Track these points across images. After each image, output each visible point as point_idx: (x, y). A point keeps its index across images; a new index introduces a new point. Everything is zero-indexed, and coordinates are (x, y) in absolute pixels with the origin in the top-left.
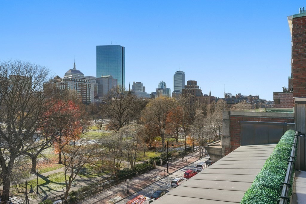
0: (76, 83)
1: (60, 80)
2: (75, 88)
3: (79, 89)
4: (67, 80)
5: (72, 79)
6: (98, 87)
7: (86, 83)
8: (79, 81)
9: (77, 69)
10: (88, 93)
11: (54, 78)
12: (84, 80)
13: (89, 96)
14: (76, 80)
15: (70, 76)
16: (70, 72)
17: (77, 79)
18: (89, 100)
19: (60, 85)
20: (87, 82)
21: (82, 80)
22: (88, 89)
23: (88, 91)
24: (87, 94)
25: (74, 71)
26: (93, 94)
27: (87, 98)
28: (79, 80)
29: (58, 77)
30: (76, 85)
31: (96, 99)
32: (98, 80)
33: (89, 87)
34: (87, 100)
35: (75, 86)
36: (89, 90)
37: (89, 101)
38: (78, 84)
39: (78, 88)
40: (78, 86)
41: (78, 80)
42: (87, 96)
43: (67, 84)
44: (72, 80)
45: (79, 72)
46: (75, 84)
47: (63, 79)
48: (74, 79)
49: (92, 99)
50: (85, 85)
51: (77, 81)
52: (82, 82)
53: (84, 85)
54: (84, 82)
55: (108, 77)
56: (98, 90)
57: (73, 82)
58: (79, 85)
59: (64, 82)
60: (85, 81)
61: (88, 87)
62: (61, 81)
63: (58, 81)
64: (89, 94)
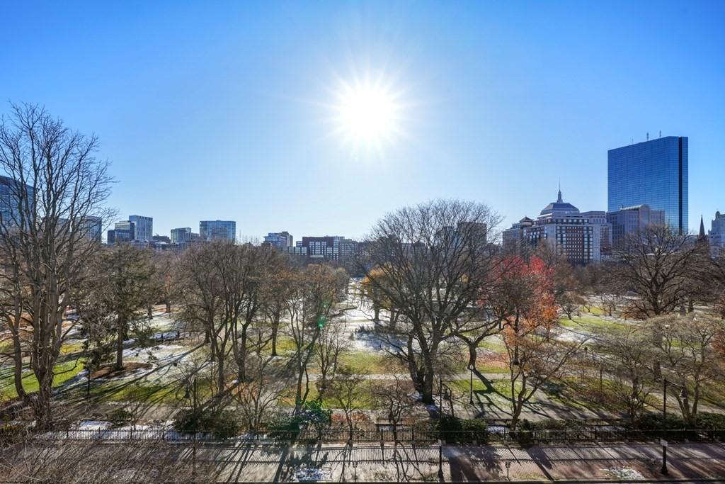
0: (561, 227)
1: (530, 224)
2: (559, 235)
3: (566, 237)
4: (542, 222)
5: (551, 220)
6: (610, 230)
7: (582, 225)
8: (567, 223)
9: (565, 201)
10: (586, 243)
11: (521, 222)
12: (578, 220)
13: (589, 248)
14: (559, 221)
15: (549, 216)
16: (552, 208)
17: (562, 220)
18: (589, 256)
19: (530, 232)
20: (584, 223)
21: (573, 220)
22: (586, 236)
23: (586, 239)
24: (583, 246)
25: (559, 206)
26: (599, 246)
27: (583, 252)
28: (567, 220)
29: (527, 218)
30: (561, 229)
31: (605, 254)
32: (611, 217)
33: (588, 232)
34: (583, 256)
35: (558, 232)
36: (589, 238)
37: (589, 259)
38: (564, 228)
39: (564, 235)
40: (564, 232)
41: (565, 221)
42: (583, 248)
43: (543, 230)
44: (552, 222)
45: (568, 206)
46: (558, 228)
47: (536, 222)
48: (557, 220)
49: (595, 253)
50: (580, 229)
51: (562, 223)
52: (572, 223)
53: (577, 230)
54: (578, 223)
55: (637, 209)
56: (611, 236)
57: (555, 225)
58: (566, 230)
59: (538, 226)
60: (580, 221)
61: (585, 232)
62: (533, 224)
63: (525, 226)
64: (589, 245)
